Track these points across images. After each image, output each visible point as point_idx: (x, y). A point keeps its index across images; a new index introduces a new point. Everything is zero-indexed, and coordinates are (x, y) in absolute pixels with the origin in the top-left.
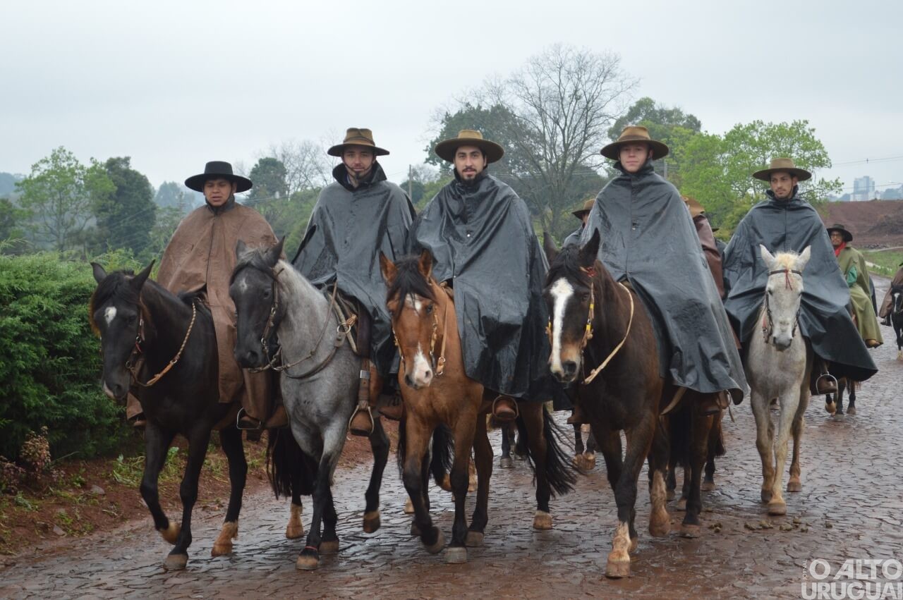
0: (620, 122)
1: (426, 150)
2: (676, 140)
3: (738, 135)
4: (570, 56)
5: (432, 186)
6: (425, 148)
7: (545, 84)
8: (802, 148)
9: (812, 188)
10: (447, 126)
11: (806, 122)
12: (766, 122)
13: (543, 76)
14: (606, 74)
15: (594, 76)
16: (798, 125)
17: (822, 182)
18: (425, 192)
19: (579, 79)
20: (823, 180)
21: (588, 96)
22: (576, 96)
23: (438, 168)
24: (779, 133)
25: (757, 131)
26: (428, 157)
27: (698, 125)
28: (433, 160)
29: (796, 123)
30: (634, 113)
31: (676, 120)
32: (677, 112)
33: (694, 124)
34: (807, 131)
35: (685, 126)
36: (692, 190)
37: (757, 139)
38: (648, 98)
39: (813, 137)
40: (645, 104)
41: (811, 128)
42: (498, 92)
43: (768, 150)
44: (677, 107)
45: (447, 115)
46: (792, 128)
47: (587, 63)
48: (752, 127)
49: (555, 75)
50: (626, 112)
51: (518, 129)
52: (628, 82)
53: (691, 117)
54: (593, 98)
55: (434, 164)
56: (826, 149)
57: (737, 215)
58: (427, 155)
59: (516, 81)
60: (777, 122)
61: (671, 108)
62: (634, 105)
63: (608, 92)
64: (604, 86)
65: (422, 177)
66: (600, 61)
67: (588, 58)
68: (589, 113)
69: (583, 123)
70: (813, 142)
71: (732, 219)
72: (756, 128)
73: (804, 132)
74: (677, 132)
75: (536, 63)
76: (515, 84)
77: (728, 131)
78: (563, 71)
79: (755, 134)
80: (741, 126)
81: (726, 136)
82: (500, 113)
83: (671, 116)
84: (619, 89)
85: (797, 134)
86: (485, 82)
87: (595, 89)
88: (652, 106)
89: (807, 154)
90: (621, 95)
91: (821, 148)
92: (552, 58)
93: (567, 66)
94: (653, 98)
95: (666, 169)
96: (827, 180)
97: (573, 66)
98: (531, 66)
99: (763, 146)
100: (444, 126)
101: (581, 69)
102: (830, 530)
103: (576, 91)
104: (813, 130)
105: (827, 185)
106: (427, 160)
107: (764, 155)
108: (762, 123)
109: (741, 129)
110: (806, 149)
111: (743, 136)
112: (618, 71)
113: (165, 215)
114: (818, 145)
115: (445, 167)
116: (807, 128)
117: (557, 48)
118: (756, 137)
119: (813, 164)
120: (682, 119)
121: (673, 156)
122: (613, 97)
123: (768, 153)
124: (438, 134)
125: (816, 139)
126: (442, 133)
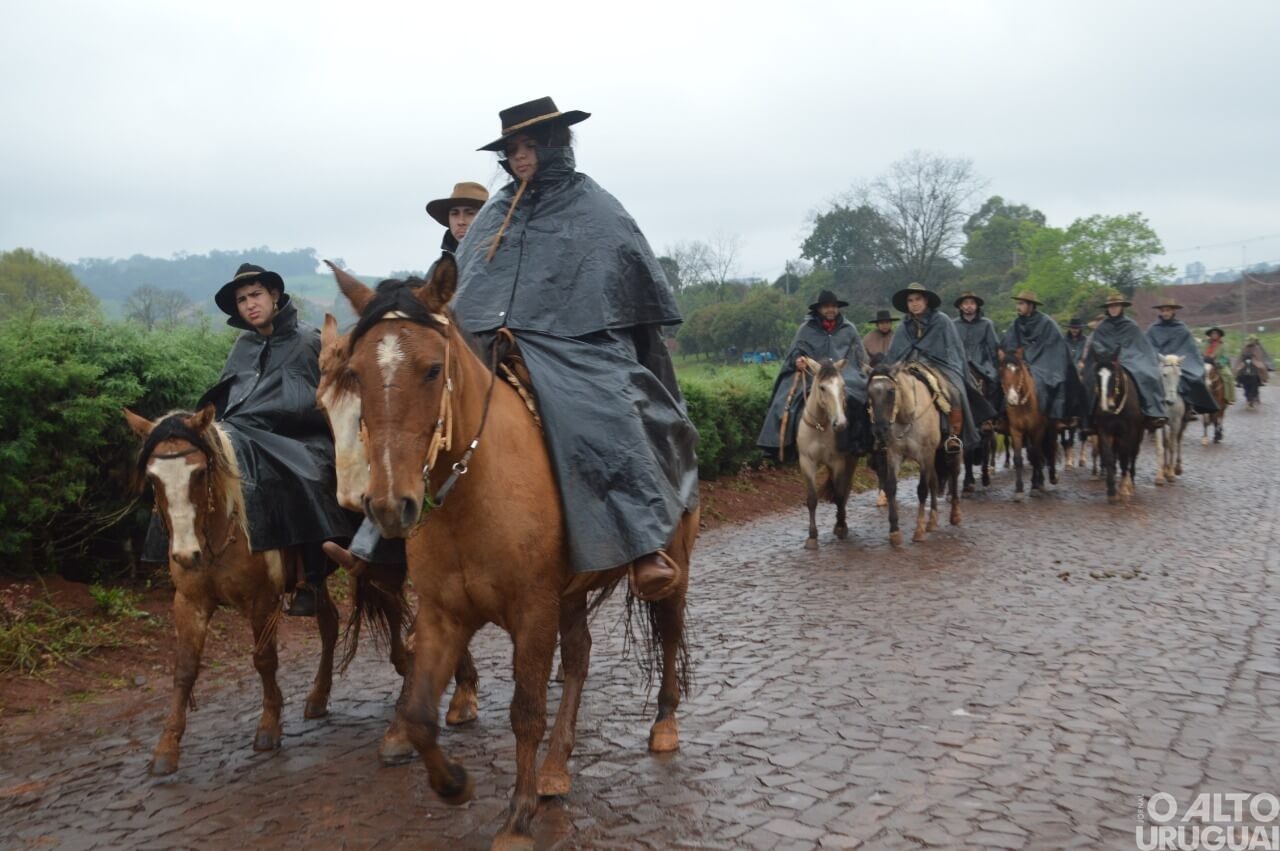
0: (974, 218)
1: (801, 247)
2: (1023, 233)
3: (1077, 229)
4: (928, 160)
5: (806, 278)
6: (800, 245)
7: (906, 186)
8: (1138, 238)
9: (1148, 274)
10: (820, 225)
11: (1140, 213)
12: (1104, 215)
13: (904, 179)
14: (960, 175)
15: (950, 177)
16: (1132, 217)
17: (1157, 268)
18: (800, 283)
19: (936, 181)
20: (1158, 266)
21: (944, 195)
22: (933, 196)
23: (811, 262)
24: (1115, 225)
25: (1096, 223)
27: (1043, 219)
28: (807, 255)
30: (986, 210)
31: (1024, 215)
32: (1024, 207)
33: (1039, 218)
34: (1142, 222)
35: (1032, 220)
37: (1096, 231)
38: (998, 197)
39: (1147, 227)
40: (995, 202)
41: (1145, 219)
42: (864, 194)
43: (1107, 239)
44: (1025, 204)
46: (1127, 219)
47: (943, 166)
48: (1091, 220)
49: (914, 178)
50: (978, 209)
51: (881, 226)
52: (980, 182)
53: (1037, 212)
54: (948, 198)
55: (808, 259)
56: (1159, 236)
57: (1077, 300)
58: (801, 251)
59: (880, 184)
60: (1113, 215)
61: (1019, 205)
62: (985, 202)
63: (962, 191)
64: (959, 187)
65: (798, 270)
66: (955, 165)
67: (943, 162)
68: (945, 210)
69: (940, 220)
70: (1148, 232)
71: (1074, 303)
72: (1095, 221)
73: (1139, 223)
75: (898, 167)
76: (879, 187)
77: (1070, 225)
78: (922, 175)
79: (1094, 226)
80: (1081, 220)
81: (1068, 229)
82: (866, 214)
83: (1019, 211)
84: (972, 189)
85: (1131, 225)
87: (950, 189)
88: (1001, 203)
89: (1143, 243)
90: (974, 195)
91: (1155, 236)
92: (912, 163)
93: (925, 170)
96: (1162, 266)
97: (930, 169)
98: (893, 170)
99: (1102, 236)
100: (816, 225)
101: (938, 172)
102: (1167, 578)
103: (934, 191)
104: (1147, 220)
105: (1162, 270)
106: (802, 256)
107: (1103, 245)
109: (1081, 222)
110: (1141, 238)
111: (1084, 229)
112: (970, 173)
114: (1151, 234)
115: (818, 262)
116: (1141, 219)
117: (917, 153)
118: (1095, 229)
119: (1149, 252)
120: (1029, 214)
121: (1021, 247)
122: (967, 196)
123: (1107, 243)
124: (811, 233)
125: (1150, 228)
126: (815, 232)
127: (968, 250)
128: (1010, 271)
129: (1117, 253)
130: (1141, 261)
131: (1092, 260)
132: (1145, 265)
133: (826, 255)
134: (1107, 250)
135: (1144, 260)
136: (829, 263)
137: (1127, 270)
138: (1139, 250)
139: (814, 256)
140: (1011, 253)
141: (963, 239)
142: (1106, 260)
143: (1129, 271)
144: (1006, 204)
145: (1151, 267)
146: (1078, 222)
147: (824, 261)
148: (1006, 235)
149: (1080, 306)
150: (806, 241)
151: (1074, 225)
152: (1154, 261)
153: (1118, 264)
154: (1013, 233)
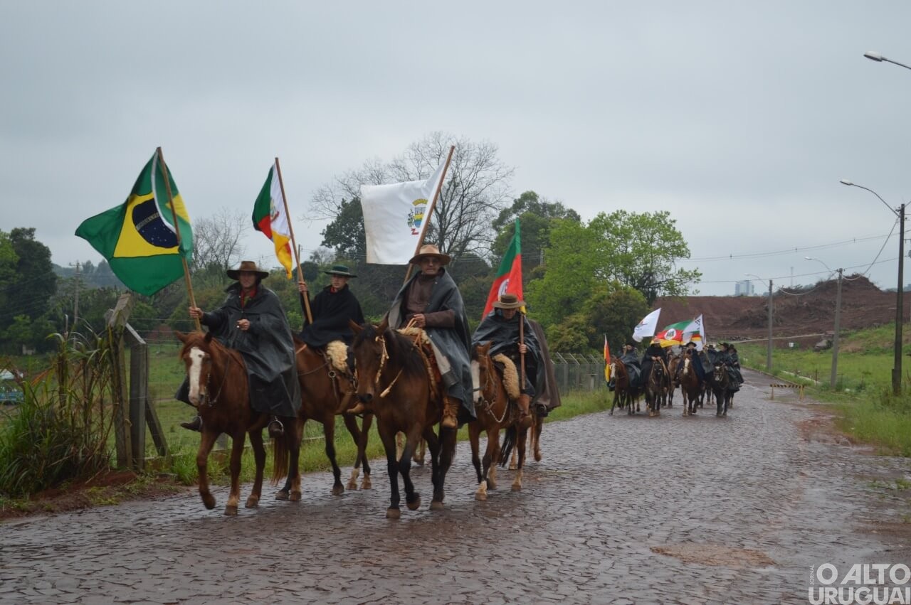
0: (505, 214)
1: (323, 234)
2: (553, 232)
3: (601, 224)
6: (322, 232)
7: (425, 171)
8: (662, 239)
9: (671, 277)
10: (344, 211)
11: (668, 213)
12: (629, 212)
13: (423, 162)
14: (481, 163)
15: (470, 164)
16: (660, 217)
17: (682, 272)
18: (320, 272)
19: (457, 167)
20: (682, 270)
21: (465, 184)
22: (454, 184)
23: (333, 250)
24: (641, 223)
25: (620, 220)
26: (324, 240)
27: (578, 218)
28: (329, 243)
29: (657, 215)
30: (518, 205)
31: (558, 213)
32: (559, 205)
33: (574, 217)
34: (669, 223)
35: (565, 219)
36: (555, 275)
37: (619, 227)
38: (532, 192)
39: (674, 228)
40: (529, 197)
41: (672, 220)
43: (630, 238)
44: (559, 202)
45: (344, 201)
46: (654, 218)
47: (465, 152)
48: (615, 216)
49: (434, 162)
50: (510, 205)
52: (503, 171)
53: (571, 211)
54: (470, 186)
55: (329, 246)
56: (685, 241)
57: (595, 301)
58: (323, 238)
59: (397, 166)
60: (640, 213)
61: (553, 202)
62: (518, 197)
63: (484, 180)
64: (480, 174)
65: (323, 259)
66: (478, 151)
67: (466, 148)
69: (459, 209)
70: (674, 233)
71: (590, 304)
72: (619, 217)
73: (666, 223)
74: (554, 223)
75: (416, 148)
76: (396, 169)
77: (592, 220)
78: (442, 159)
79: (618, 223)
80: (604, 215)
81: (590, 224)
83: (554, 209)
84: (494, 178)
85: (660, 225)
86: (365, 165)
87: (471, 176)
88: (535, 200)
89: (667, 245)
90: (496, 183)
91: (680, 239)
92: (432, 145)
94: (537, 192)
95: (542, 257)
96: (686, 270)
98: (413, 153)
99: (625, 234)
100: (340, 211)
101: (460, 157)
103: (454, 178)
104: (674, 221)
105: (686, 274)
106: (323, 243)
107: (626, 244)
108: (625, 213)
109: (604, 218)
110: (666, 239)
111: (607, 226)
112: (493, 161)
113: (68, 285)
114: (678, 236)
115: (341, 250)
116: (668, 219)
117: (437, 137)
118: (619, 224)
119: (673, 254)
120: (563, 213)
121: (549, 246)
122: (488, 185)
123: (630, 242)
124: (334, 220)
125: (677, 230)
126: (339, 218)
127: (498, 247)
128: (534, 269)
129: (640, 254)
130: (664, 263)
131: (614, 261)
132: (668, 269)
133: (350, 243)
134: (630, 250)
135: (668, 264)
136: (352, 253)
137: (649, 273)
138: (664, 252)
139: (335, 244)
140: (539, 251)
141: (494, 235)
142: (628, 261)
143: (651, 274)
144: (540, 201)
145: (674, 270)
146: (602, 216)
147: (347, 250)
148: (535, 232)
149: (595, 308)
150: (328, 227)
151: (596, 221)
152: (679, 264)
153: (639, 267)
154: (542, 230)
